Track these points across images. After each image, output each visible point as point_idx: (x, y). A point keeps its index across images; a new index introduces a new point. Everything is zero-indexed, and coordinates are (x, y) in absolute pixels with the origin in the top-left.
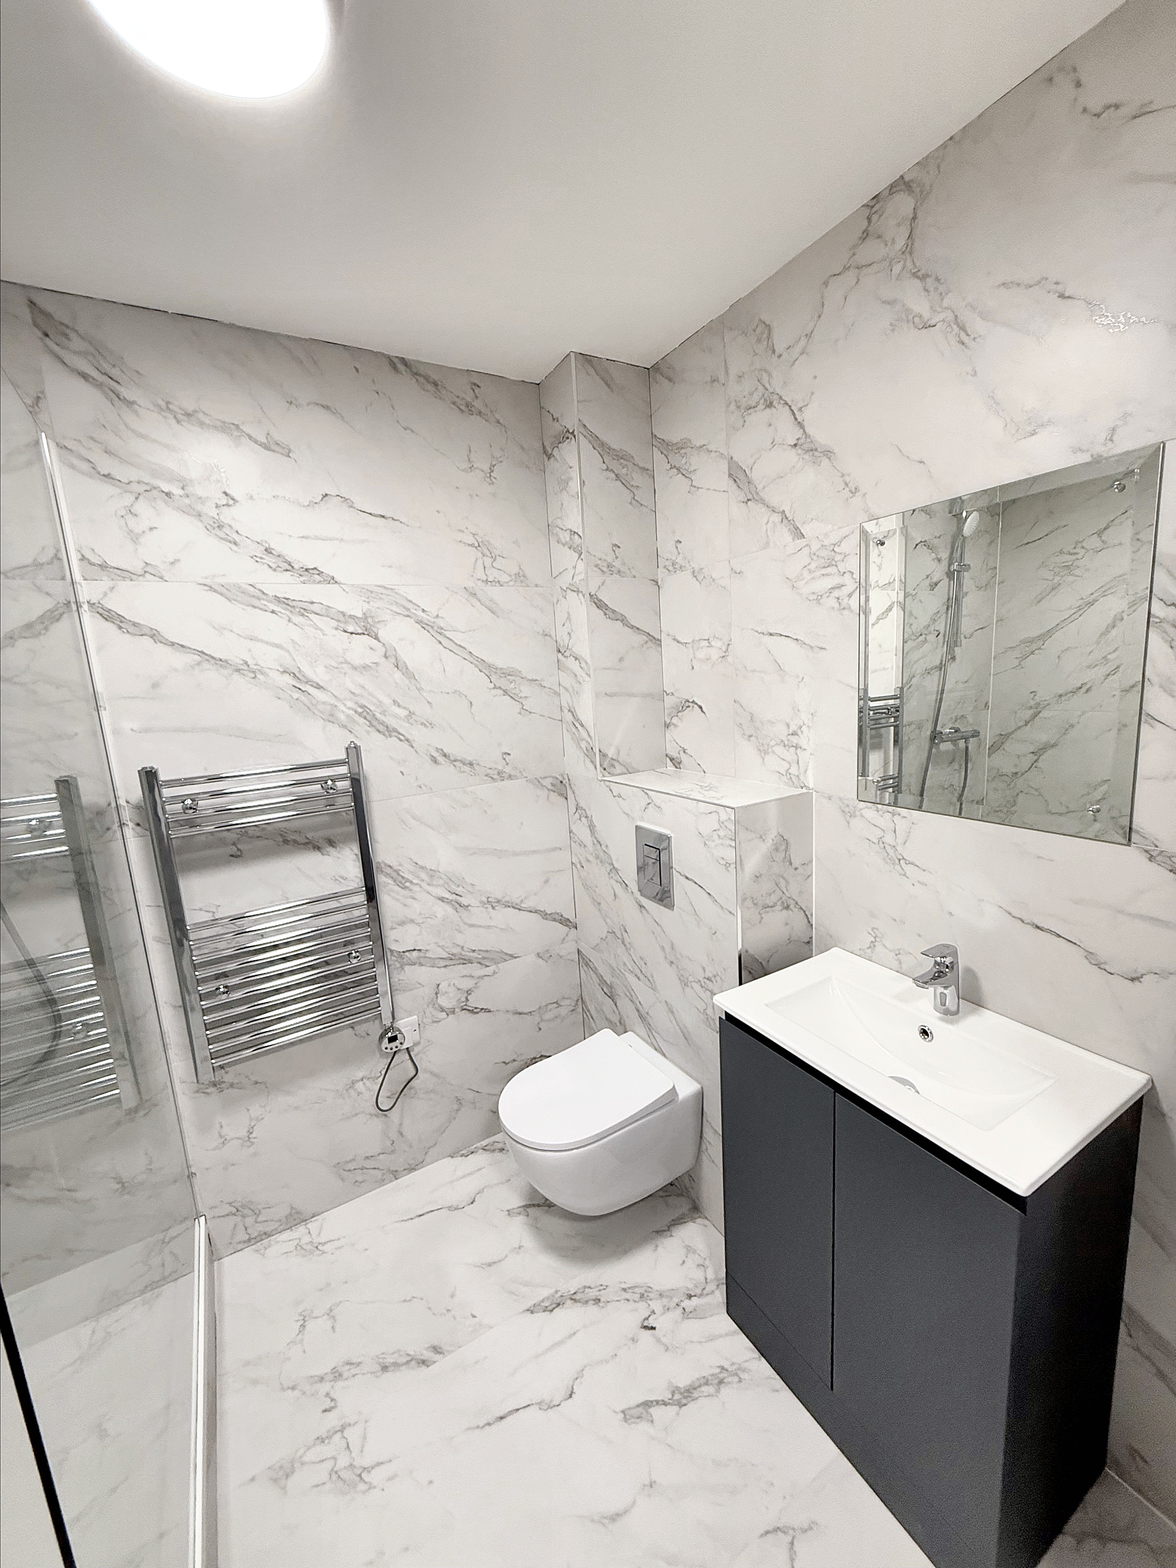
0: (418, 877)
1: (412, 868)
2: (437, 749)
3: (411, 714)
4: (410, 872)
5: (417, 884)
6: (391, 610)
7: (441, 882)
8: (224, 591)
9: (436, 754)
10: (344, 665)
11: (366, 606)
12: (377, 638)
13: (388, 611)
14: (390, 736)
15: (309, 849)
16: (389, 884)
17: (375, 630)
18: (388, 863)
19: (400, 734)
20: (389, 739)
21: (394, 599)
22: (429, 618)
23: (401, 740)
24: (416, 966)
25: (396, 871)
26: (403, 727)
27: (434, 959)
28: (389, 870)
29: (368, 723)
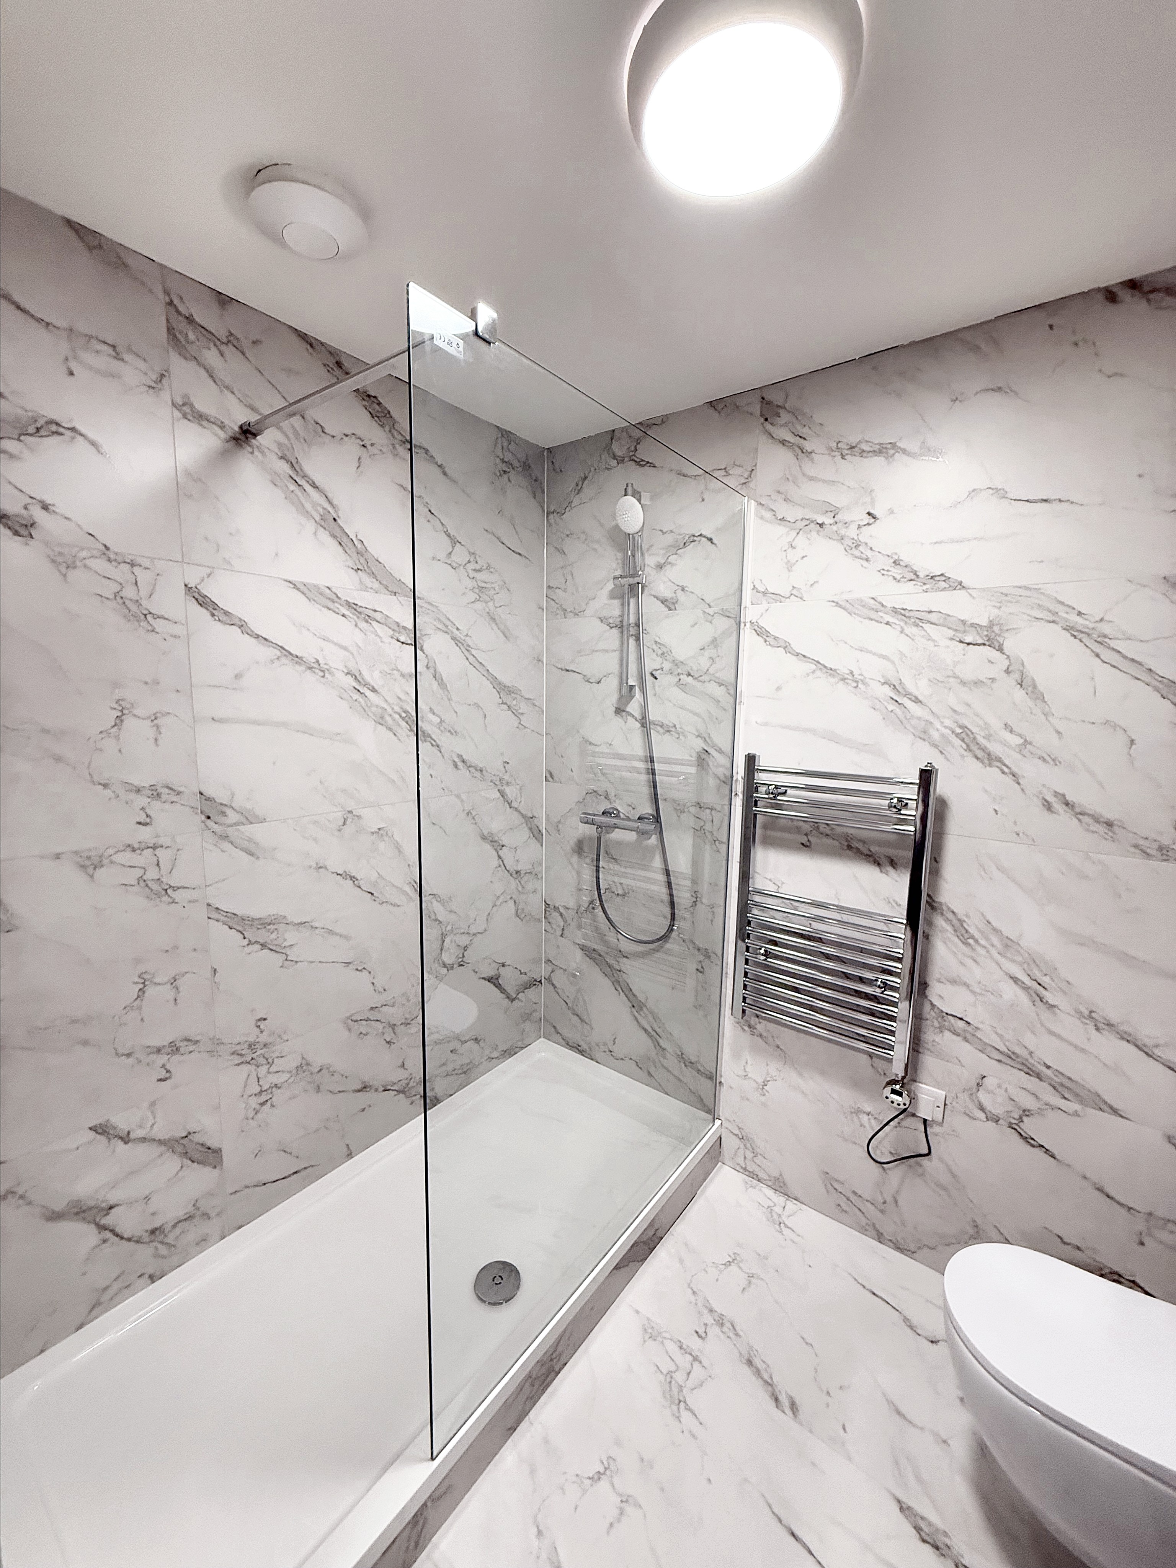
0: (987, 939)
1: (982, 925)
2: (1056, 794)
3: (1026, 742)
4: (977, 927)
5: (984, 947)
6: (1029, 615)
7: (1019, 959)
8: (848, 606)
9: (1050, 798)
10: (952, 680)
11: (996, 612)
12: (1000, 650)
13: (1025, 616)
14: (990, 765)
15: (869, 862)
16: (947, 930)
17: (1001, 640)
18: (952, 907)
19: (1005, 765)
20: (988, 768)
21: (1036, 601)
22: (1087, 623)
23: (1003, 773)
24: (959, 1038)
25: (959, 920)
26: (1012, 758)
27: (986, 1044)
28: (950, 916)
29: (964, 746)
